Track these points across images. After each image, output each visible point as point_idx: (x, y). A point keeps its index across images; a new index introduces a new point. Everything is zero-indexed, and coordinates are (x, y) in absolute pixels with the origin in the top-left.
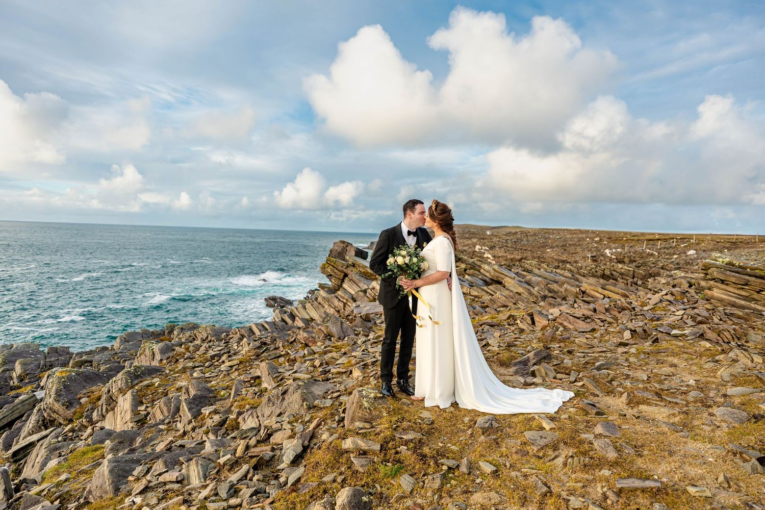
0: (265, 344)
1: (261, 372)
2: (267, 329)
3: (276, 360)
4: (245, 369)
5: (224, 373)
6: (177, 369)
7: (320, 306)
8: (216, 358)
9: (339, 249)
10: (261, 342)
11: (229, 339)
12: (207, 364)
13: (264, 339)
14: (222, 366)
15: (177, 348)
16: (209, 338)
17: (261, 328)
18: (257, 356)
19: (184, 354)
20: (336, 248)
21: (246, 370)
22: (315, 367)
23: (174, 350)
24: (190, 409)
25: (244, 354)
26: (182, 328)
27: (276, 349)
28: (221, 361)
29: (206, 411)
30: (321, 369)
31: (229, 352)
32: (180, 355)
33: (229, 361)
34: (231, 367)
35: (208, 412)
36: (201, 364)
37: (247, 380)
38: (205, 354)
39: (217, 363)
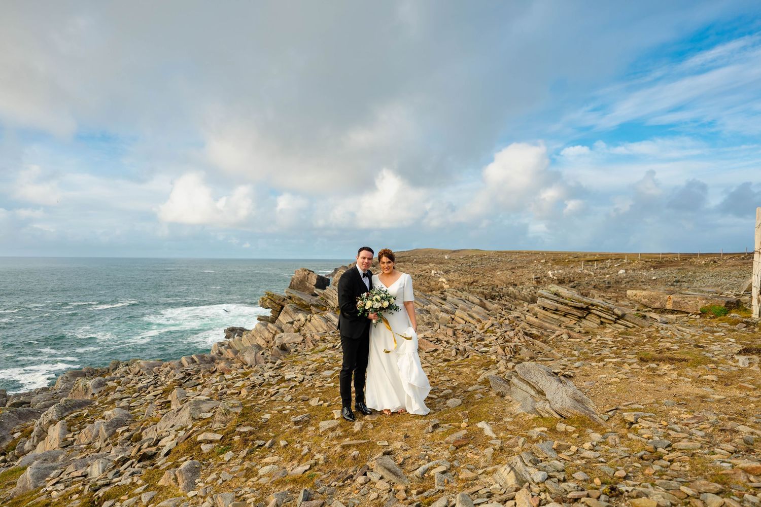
0: (189, 374)
1: (172, 397)
2: (196, 362)
5: (148, 401)
6: (106, 401)
8: (143, 390)
9: (301, 277)
10: (186, 373)
11: (159, 373)
12: (134, 395)
13: (190, 371)
14: (147, 396)
15: (110, 383)
16: (141, 373)
17: (190, 361)
18: (179, 385)
19: (116, 387)
20: (297, 276)
21: (166, 396)
22: (217, 390)
23: (107, 384)
24: (107, 431)
25: (169, 384)
26: (127, 365)
27: (198, 378)
28: (147, 392)
29: (120, 430)
31: (156, 383)
32: (111, 388)
33: (154, 391)
34: (155, 396)
35: (121, 432)
36: (130, 395)
37: (159, 404)
38: (134, 386)
39: (144, 394)
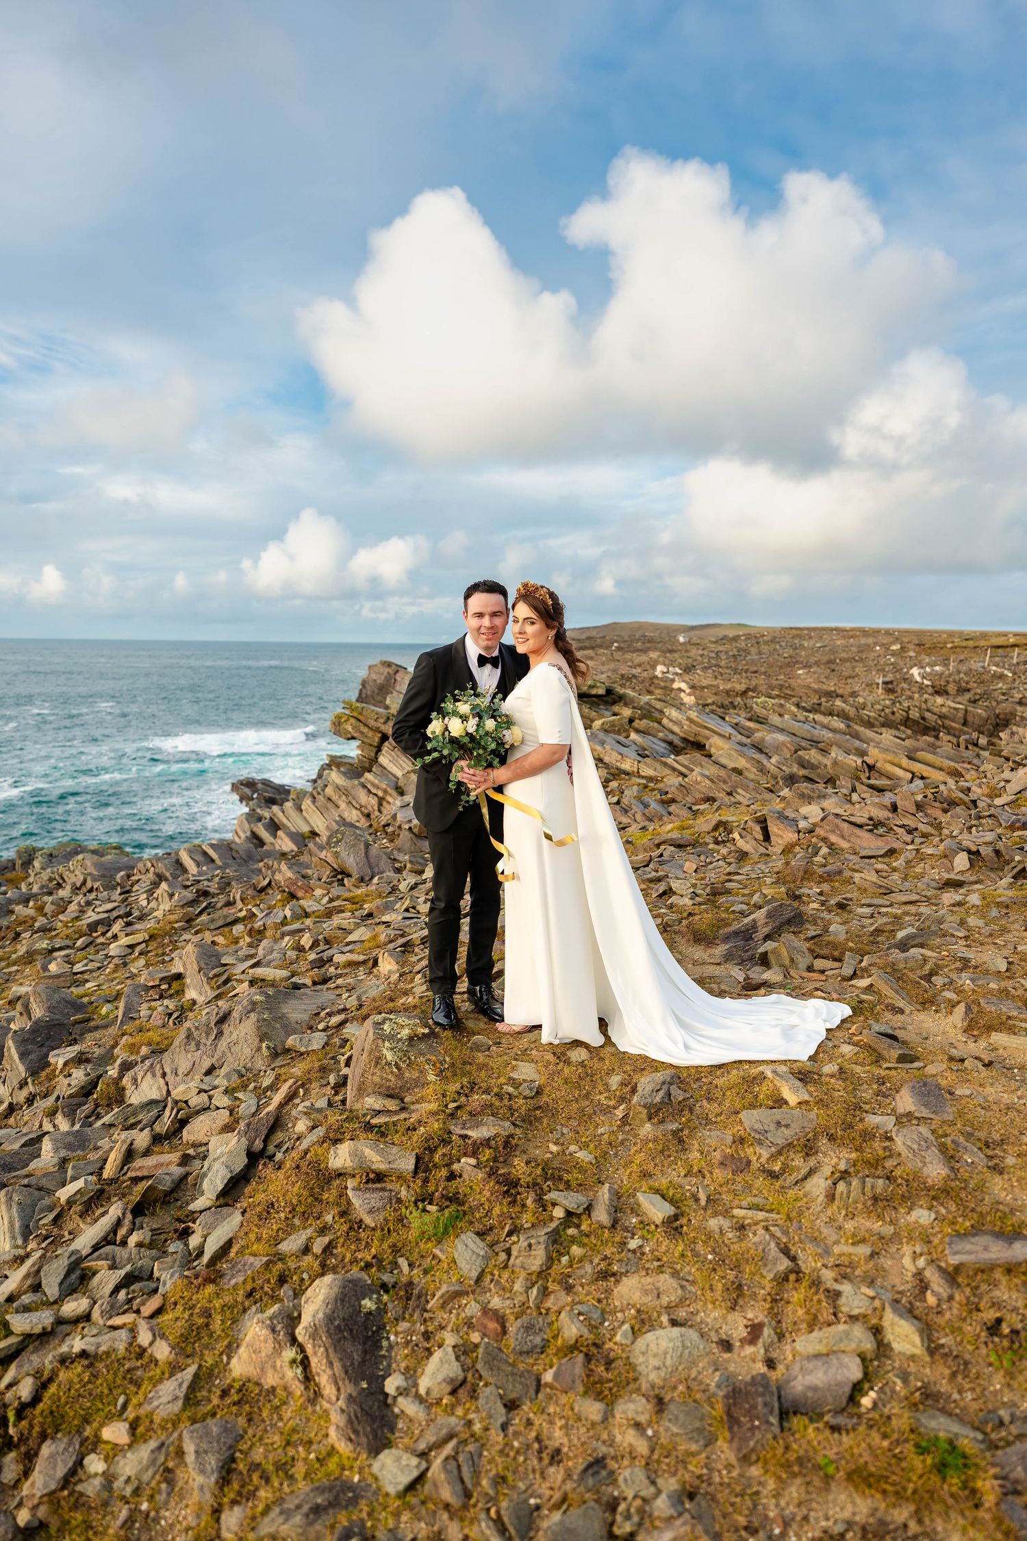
0: (206, 894)
1: (184, 965)
2: (213, 861)
3: (226, 929)
4: (160, 951)
5: (116, 961)
6: (14, 956)
7: (330, 805)
8: (101, 929)
9: (380, 680)
10: (198, 891)
11: (132, 886)
12: (79, 943)
13: (206, 883)
14: (112, 946)
15: (19, 909)
16: (89, 884)
17: (199, 858)
18: (187, 922)
19: (34, 919)
20: (374, 676)
21: (164, 954)
22: (301, 949)
23: (12, 912)
24: (22, 1056)
25: (161, 917)
26: (51, 855)
27: (229, 904)
28: (109, 934)
29: (58, 1058)
30: (312, 956)
31: (129, 914)
32: (25, 922)
33: (127, 935)
34: (131, 947)
35: (61, 1062)
36: (68, 942)
37: (153, 982)
38: (77, 918)
39: (101, 940)
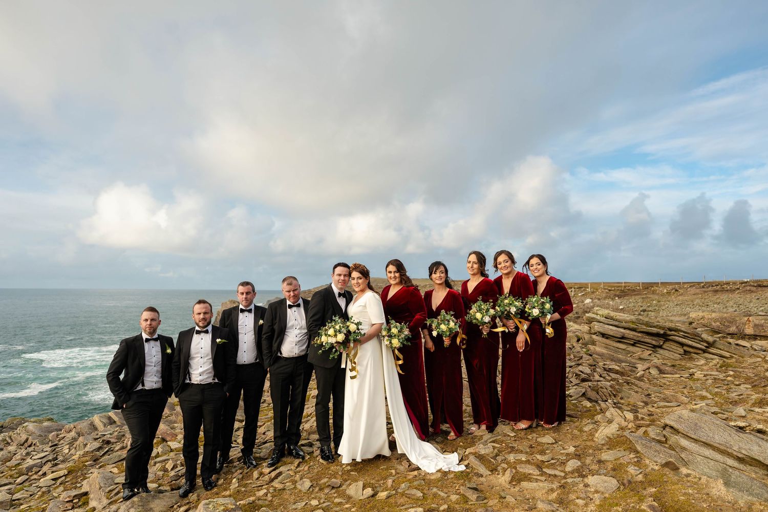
0: (108, 442)
1: (90, 486)
2: (115, 422)
3: (119, 463)
4: (74, 481)
5: (44, 489)
8: (35, 470)
10: (103, 441)
11: (59, 441)
12: (19, 480)
13: (109, 436)
14: (42, 480)
16: (29, 442)
18: (94, 461)
21: (76, 483)
22: (165, 470)
25: (77, 459)
28: (41, 473)
30: (172, 473)
31: (56, 459)
33: (52, 472)
34: (55, 480)
36: (12, 480)
37: (68, 499)
38: (19, 464)
39: (35, 477)
